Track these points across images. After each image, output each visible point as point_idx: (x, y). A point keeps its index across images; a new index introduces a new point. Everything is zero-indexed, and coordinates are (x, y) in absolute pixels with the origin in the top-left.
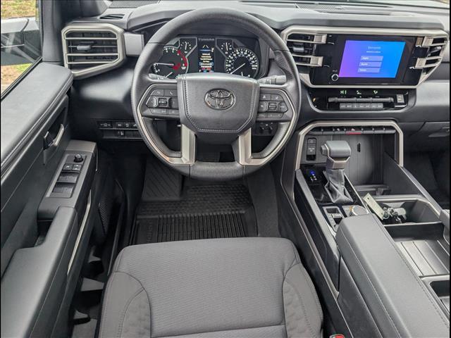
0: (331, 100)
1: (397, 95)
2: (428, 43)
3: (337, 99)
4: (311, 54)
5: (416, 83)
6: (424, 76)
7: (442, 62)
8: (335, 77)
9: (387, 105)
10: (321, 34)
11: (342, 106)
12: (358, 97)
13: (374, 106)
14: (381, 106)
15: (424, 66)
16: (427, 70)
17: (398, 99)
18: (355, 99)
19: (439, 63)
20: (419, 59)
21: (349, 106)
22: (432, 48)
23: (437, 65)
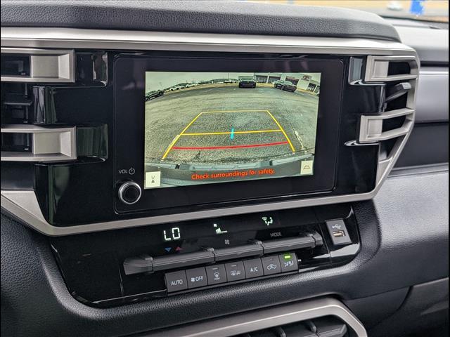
0: (133, 267)
1: (329, 223)
2: (378, 74)
3: (151, 263)
4: (31, 121)
5: (370, 184)
6: (385, 163)
7: (417, 125)
8: (130, 193)
9: (308, 257)
10: (51, 50)
11: (174, 282)
12: (218, 243)
13: (272, 266)
14: (290, 261)
15: (379, 136)
16: (389, 146)
17: (334, 235)
18: (210, 254)
19: (410, 125)
20: (364, 119)
21: (196, 279)
22: (391, 87)
23: (407, 129)
